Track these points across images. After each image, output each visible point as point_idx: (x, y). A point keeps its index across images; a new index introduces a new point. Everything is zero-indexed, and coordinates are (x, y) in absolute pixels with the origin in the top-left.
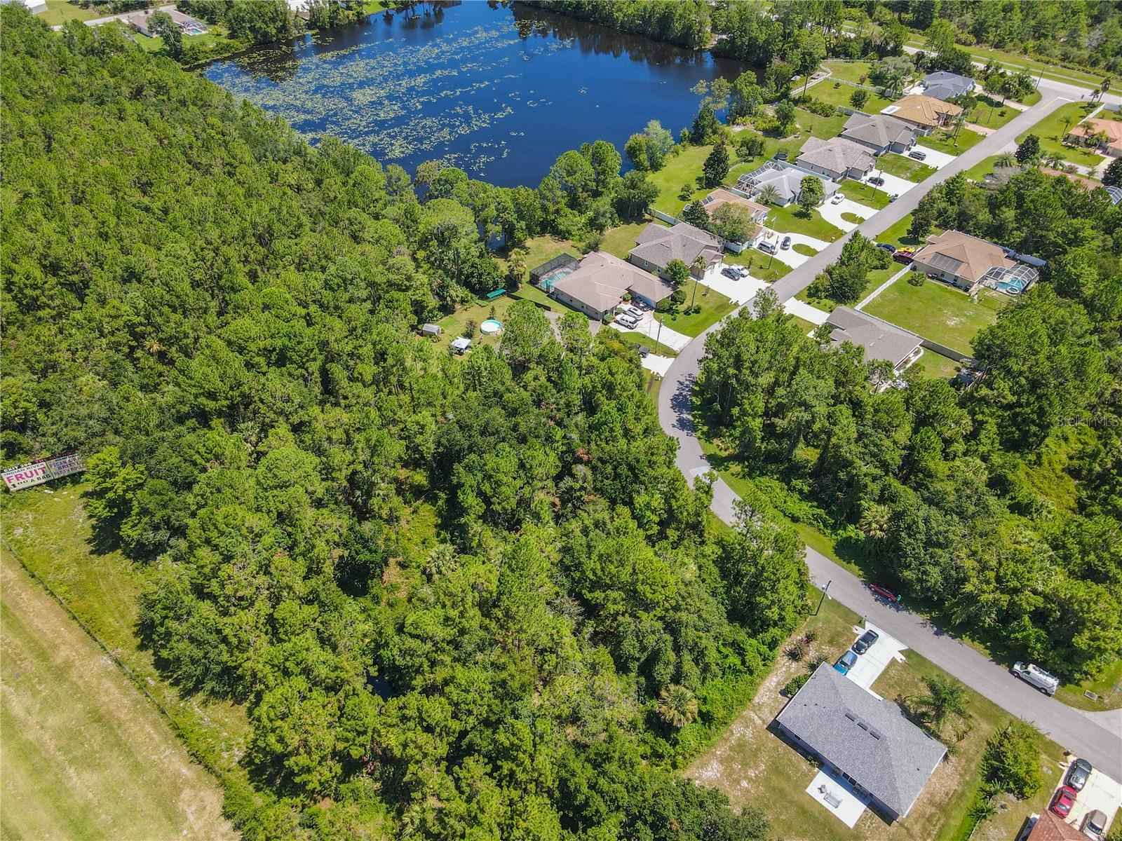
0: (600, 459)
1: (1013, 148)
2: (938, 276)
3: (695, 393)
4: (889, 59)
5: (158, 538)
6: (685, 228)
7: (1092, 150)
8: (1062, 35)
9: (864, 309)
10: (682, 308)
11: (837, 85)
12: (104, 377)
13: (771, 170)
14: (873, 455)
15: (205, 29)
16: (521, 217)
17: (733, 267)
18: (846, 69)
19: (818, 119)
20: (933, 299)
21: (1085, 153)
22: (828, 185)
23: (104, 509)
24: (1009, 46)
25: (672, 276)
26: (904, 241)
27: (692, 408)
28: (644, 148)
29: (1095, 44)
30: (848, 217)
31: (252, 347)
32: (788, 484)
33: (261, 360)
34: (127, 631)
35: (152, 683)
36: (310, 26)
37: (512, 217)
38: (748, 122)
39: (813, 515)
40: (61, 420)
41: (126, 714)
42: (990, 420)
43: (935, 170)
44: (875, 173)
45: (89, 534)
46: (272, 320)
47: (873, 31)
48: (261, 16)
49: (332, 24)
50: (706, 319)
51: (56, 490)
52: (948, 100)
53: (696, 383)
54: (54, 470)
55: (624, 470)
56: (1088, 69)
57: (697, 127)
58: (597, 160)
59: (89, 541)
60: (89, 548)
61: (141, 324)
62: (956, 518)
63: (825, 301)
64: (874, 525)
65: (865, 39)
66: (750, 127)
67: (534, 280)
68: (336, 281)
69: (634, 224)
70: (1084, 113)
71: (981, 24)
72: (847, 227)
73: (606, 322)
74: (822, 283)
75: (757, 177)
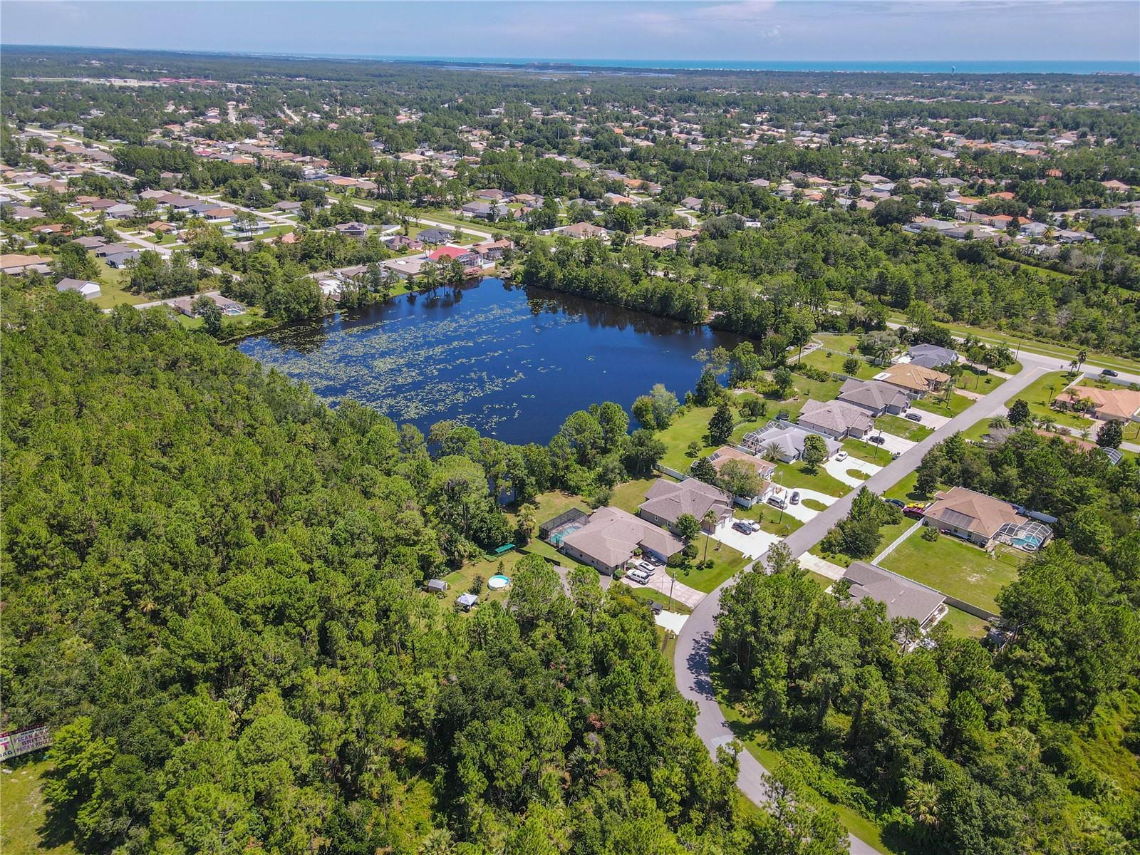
0: (614, 726)
1: (1005, 412)
2: (952, 532)
3: (712, 652)
4: (875, 333)
5: (118, 825)
6: (694, 483)
7: (1081, 414)
8: (1032, 314)
9: (880, 564)
10: (695, 562)
11: (829, 355)
12: (91, 639)
13: (774, 429)
14: (911, 723)
15: (243, 310)
16: (532, 472)
17: (743, 521)
18: (836, 341)
19: (814, 384)
20: (949, 554)
21: (1074, 417)
22: (830, 443)
23: (63, 791)
24: (984, 323)
25: (683, 530)
26: (911, 497)
27: (710, 669)
28: (651, 409)
29: (1064, 321)
30: (853, 473)
31: (251, 604)
32: (821, 756)
33: (258, 618)
36: (339, 307)
37: (522, 473)
38: (748, 386)
39: (852, 795)
40: (36, 687)
42: (1031, 685)
43: (933, 430)
44: (874, 433)
45: (41, 821)
46: (274, 576)
47: (856, 309)
48: (296, 299)
49: (360, 305)
50: (720, 574)
51: (15, 769)
52: (935, 369)
53: (713, 642)
54: (17, 745)
55: (639, 739)
56: (1062, 343)
57: (700, 390)
58: (606, 419)
59: (40, 831)
60: (39, 839)
61: (139, 582)
62: (1014, 801)
63: (839, 556)
64: (923, 808)
65: (850, 316)
66: (751, 391)
67: (543, 535)
68: (344, 535)
69: (642, 480)
70: (1067, 382)
71: (955, 305)
72: (854, 482)
73: (617, 578)
74: (835, 537)
75: (760, 436)
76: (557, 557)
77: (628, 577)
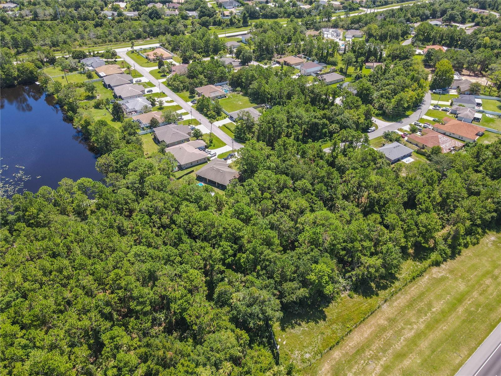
30: (168, 102)
34: (369, 301)
41: (408, 296)
72: (174, 104)
73: (209, 160)
74: (214, 113)
75: (130, 108)
76: (186, 172)
77: (211, 157)
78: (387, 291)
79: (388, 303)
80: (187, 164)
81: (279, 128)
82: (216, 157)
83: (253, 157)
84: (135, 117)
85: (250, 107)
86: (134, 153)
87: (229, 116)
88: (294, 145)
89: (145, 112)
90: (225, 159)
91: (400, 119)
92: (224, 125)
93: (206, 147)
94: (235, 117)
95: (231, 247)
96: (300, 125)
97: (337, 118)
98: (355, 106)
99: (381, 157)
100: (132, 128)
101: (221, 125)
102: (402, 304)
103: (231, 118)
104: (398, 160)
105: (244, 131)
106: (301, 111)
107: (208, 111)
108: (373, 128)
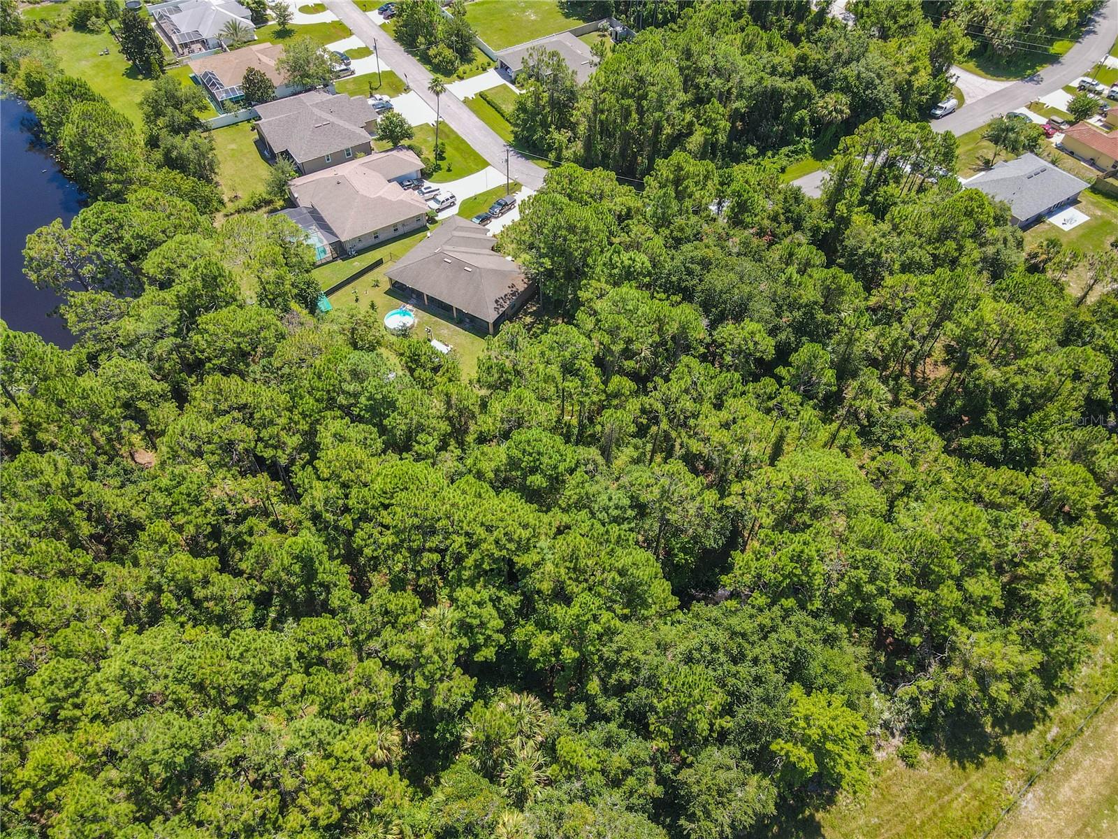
30: (308, 10)
34: (973, 778)
35: (1054, 731)
41: (1106, 759)
50: (457, 149)
72: (327, 17)
73: (432, 220)
74: (449, 53)
75: (183, 30)
76: (358, 264)
77: (439, 210)
78: (1033, 736)
79: (1038, 789)
80: (360, 239)
81: (657, 114)
82: (454, 210)
83: (571, 229)
84: (198, 64)
85: (560, 31)
86: (162, 215)
87: (498, 64)
88: (706, 177)
89: (231, 47)
90: (484, 219)
91: (1033, 67)
92: (482, 95)
93: (425, 175)
94: (516, 66)
95: (496, 601)
96: (725, 97)
97: (845, 71)
98: (901, 27)
99: (999, 220)
100: (177, 105)
101: (471, 95)
102: (1088, 793)
103: (503, 69)
104: (1038, 219)
105: (545, 117)
106: (728, 47)
107: (430, 43)
108: (950, 103)
